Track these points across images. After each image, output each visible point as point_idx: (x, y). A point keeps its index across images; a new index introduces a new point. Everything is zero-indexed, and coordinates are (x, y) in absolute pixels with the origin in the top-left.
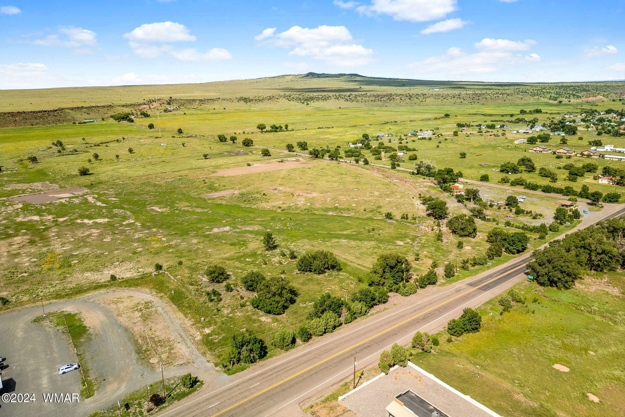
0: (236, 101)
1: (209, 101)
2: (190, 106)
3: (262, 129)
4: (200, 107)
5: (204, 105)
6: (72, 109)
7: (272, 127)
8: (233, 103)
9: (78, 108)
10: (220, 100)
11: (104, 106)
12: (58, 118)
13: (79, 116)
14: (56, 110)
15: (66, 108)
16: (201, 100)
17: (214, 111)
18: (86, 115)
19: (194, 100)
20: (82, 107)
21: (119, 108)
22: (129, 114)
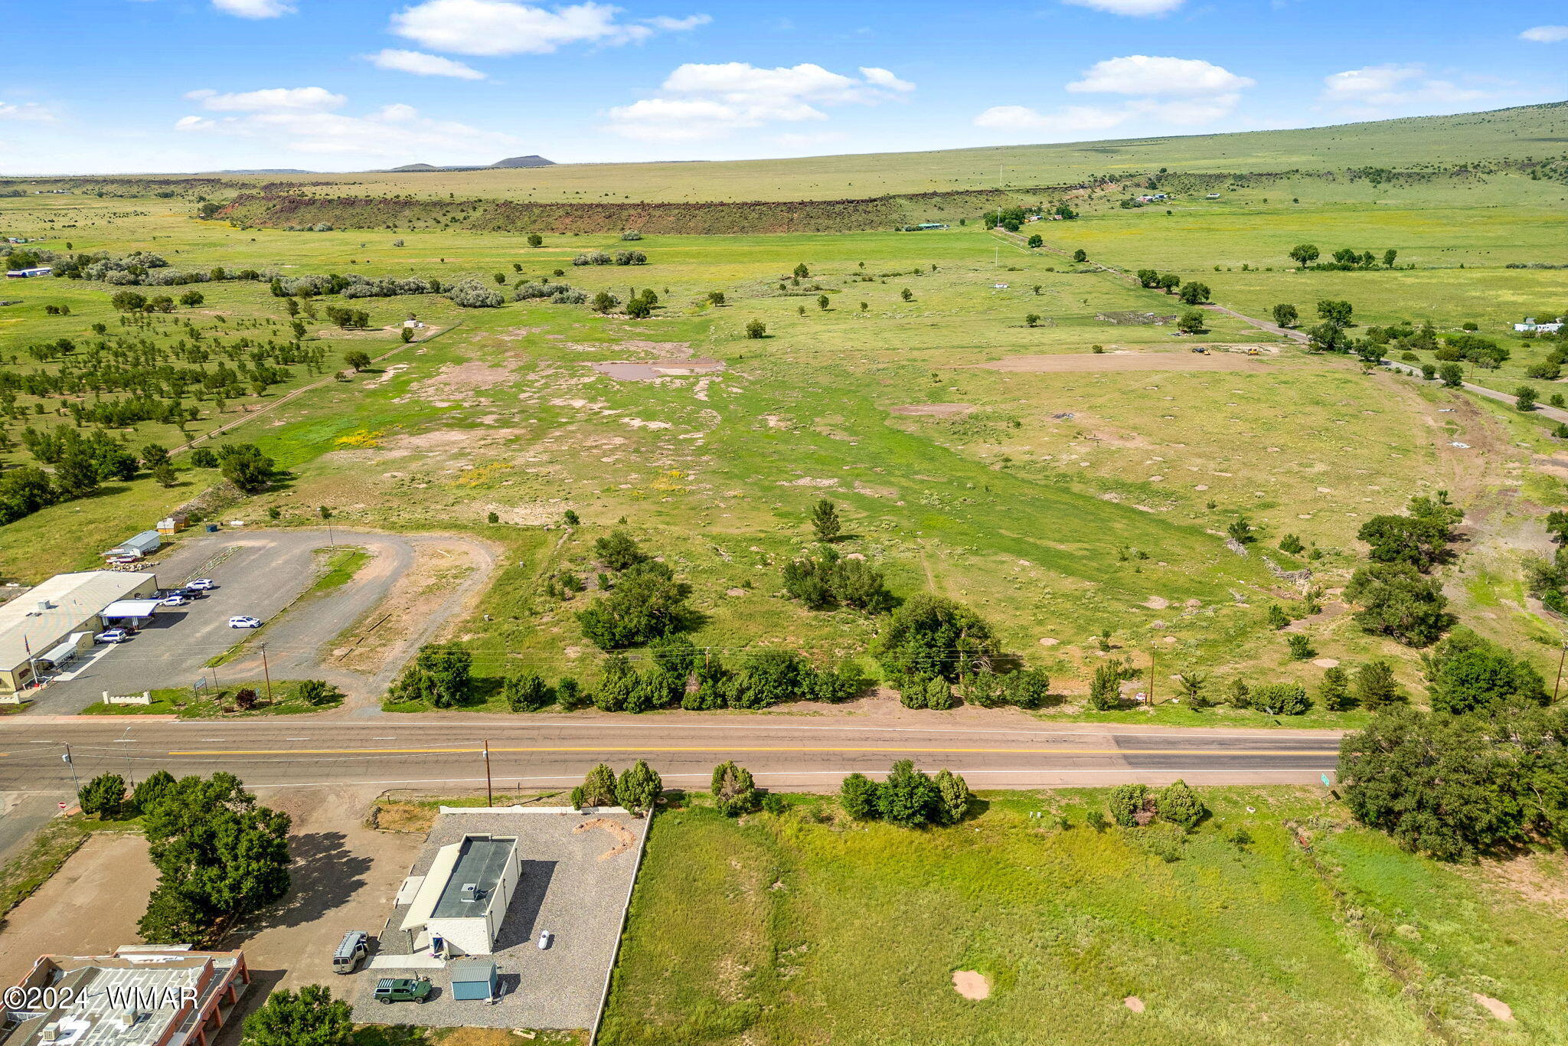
0: (1346, 181)
1: (1264, 178)
2: (1203, 193)
3: (1304, 260)
4: (1232, 196)
5: (1241, 191)
6: (911, 197)
7: (1339, 256)
8: (1332, 185)
9: (924, 195)
10: (1298, 176)
11: (980, 192)
12: (871, 216)
13: (918, 214)
14: (875, 200)
15: (899, 196)
16: (1241, 177)
17: (1262, 207)
18: (936, 210)
19: (1220, 177)
20: (935, 194)
21: (1015, 196)
22: (1031, 211)
